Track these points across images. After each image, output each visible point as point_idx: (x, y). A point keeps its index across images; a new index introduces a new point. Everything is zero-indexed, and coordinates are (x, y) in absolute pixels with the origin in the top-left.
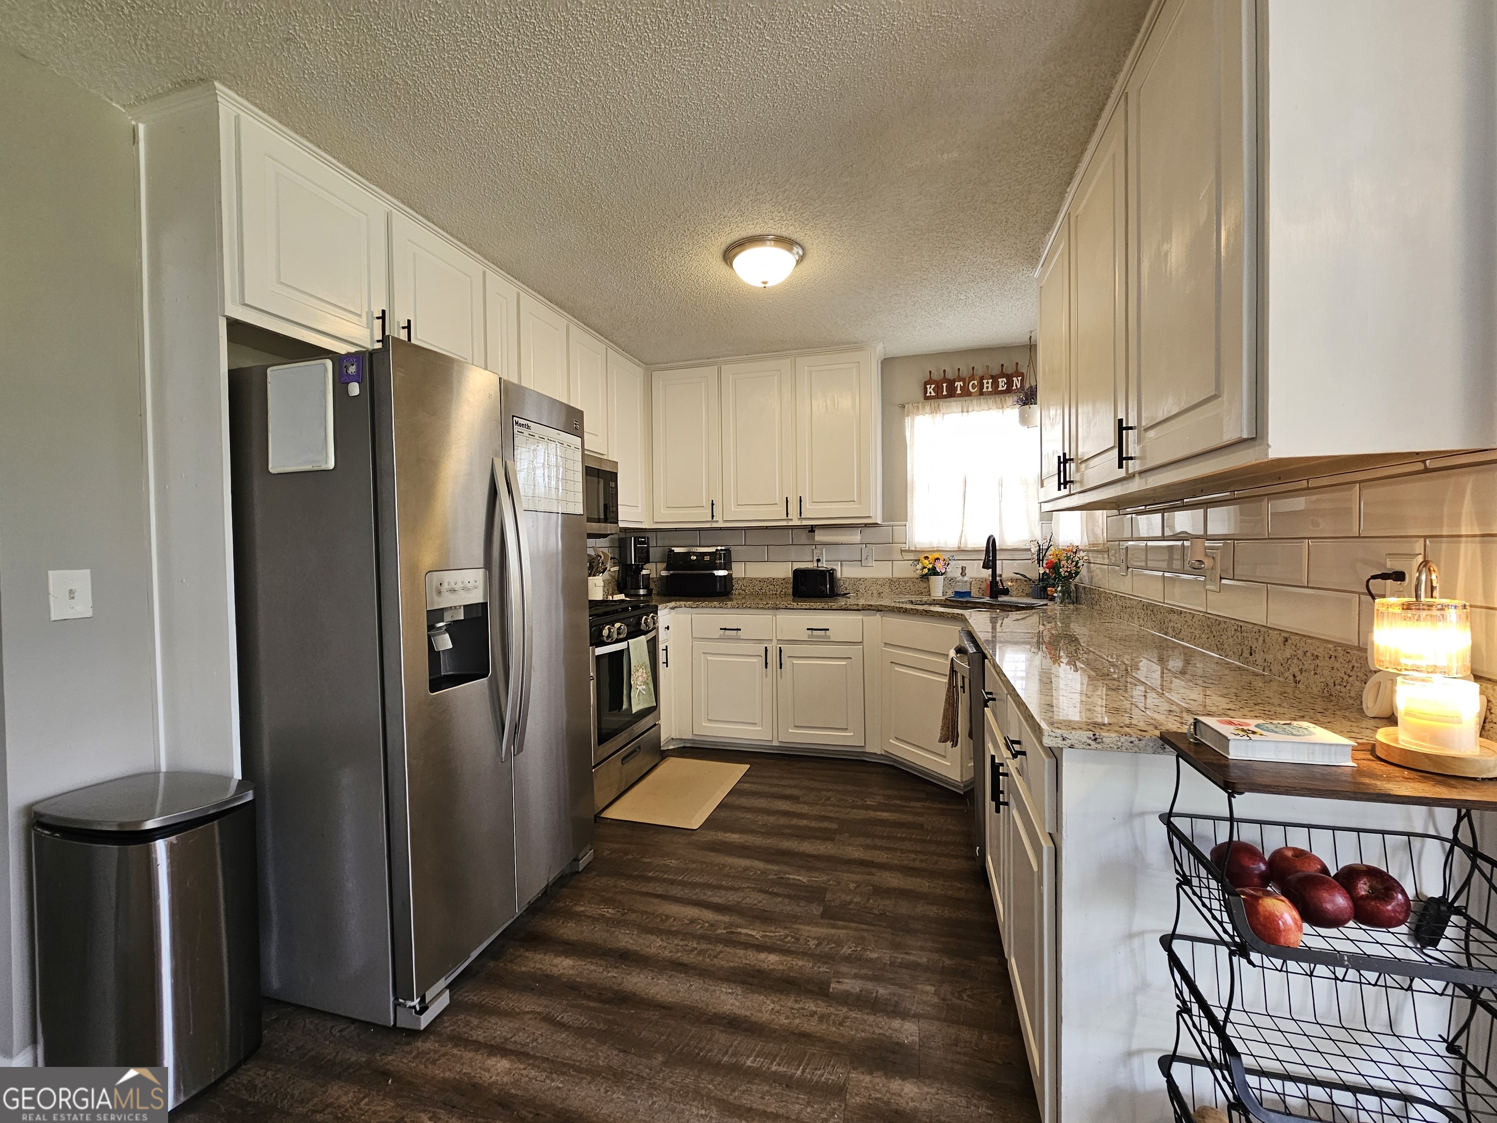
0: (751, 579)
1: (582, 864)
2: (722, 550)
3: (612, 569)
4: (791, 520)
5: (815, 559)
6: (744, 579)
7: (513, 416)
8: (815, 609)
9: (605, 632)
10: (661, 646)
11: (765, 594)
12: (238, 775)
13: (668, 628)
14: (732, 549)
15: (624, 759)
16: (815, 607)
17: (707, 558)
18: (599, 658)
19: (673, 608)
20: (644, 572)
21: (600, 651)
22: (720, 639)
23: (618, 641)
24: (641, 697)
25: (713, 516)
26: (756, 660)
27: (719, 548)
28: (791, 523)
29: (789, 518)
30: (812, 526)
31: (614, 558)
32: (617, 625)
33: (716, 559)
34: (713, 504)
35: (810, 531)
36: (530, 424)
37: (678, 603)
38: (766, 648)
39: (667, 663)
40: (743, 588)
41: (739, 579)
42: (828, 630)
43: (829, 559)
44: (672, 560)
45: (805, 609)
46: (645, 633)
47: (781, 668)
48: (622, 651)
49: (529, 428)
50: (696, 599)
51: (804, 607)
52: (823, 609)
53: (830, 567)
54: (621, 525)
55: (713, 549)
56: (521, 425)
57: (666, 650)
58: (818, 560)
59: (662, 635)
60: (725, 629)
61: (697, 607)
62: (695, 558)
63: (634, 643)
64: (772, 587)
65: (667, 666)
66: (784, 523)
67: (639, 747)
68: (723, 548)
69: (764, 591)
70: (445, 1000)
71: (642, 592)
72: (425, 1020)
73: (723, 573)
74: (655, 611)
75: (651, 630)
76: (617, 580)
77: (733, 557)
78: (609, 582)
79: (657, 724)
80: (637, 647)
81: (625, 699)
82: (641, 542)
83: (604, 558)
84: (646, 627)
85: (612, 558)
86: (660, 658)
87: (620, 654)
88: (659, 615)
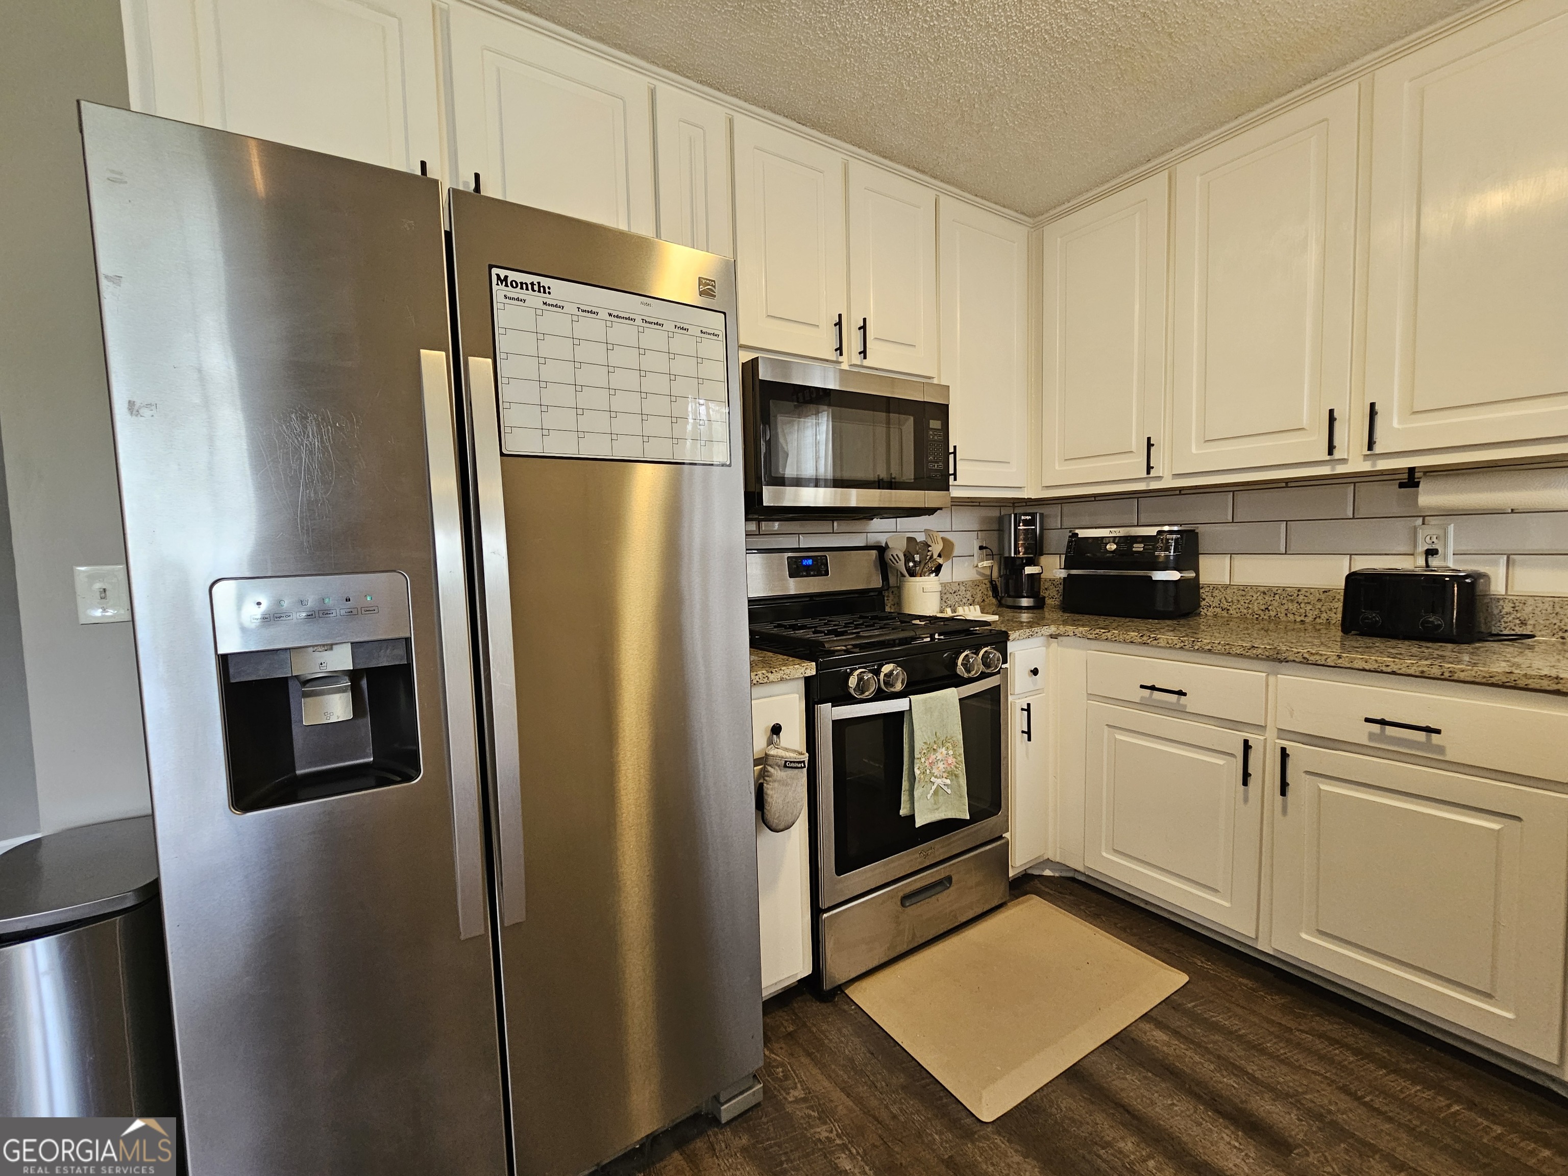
0: (1244, 589)
1: (730, 1110)
2: (1171, 532)
3: (980, 565)
4: (1344, 461)
5: (1422, 548)
6: (1226, 587)
7: (491, 267)
8: (1394, 673)
9: (853, 681)
10: (1014, 702)
11: (1276, 620)
13: (1035, 672)
14: (1201, 529)
15: (907, 899)
16: (1394, 668)
17: (1138, 547)
18: (838, 725)
19: (1052, 636)
20: (1029, 570)
21: (841, 712)
22: (1143, 705)
23: (880, 696)
24: (941, 799)
25: (1149, 468)
26: (1221, 762)
27: (1166, 528)
28: (1340, 469)
29: (1337, 455)
30: (1412, 470)
31: (986, 548)
32: (887, 668)
33: (1155, 549)
34: (1150, 445)
35: (1402, 485)
36: (545, 282)
37: (1062, 629)
38: (1246, 742)
39: (1029, 733)
40: (1225, 605)
41: (1215, 587)
42: (1438, 732)
43: (1463, 548)
44: (1073, 551)
45: (1364, 670)
46: (959, 682)
47: (1283, 793)
48: (901, 714)
49: (542, 289)
50: (1102, 620)
51: (1359, 664)
52: (1422, 676)
53: (1465, 566)
54: (955, 493)
55: (1152, 531)
56: (515, 285)
57: (1028, 710)
58: (1431, 553)
59: (1020, 682)
60: (1153, 688)
61: (1096, 639)
62: (1114, 547)
63: (925, 701)
64: (1293, 607)
65: (1029, 739)
66: (1325, 470)
67: (949, 879)
68: (1176, 528)
69: (1273, 614)
71: (1025, 602)
73: (1174, 575)
74: (1000, 640)
75: (983, 676)
76: (991, 582)
77: (1203, 545)
78: (976, 584)
79: (1001, 838)
80: (928, 710)
81: (904, 797)
82: (1026, 523)
83: (936, 549)
84: (969, 671)
85: (981, 548)
86: (1015, 722)
87: (898, 718)
88: (1011, 647)
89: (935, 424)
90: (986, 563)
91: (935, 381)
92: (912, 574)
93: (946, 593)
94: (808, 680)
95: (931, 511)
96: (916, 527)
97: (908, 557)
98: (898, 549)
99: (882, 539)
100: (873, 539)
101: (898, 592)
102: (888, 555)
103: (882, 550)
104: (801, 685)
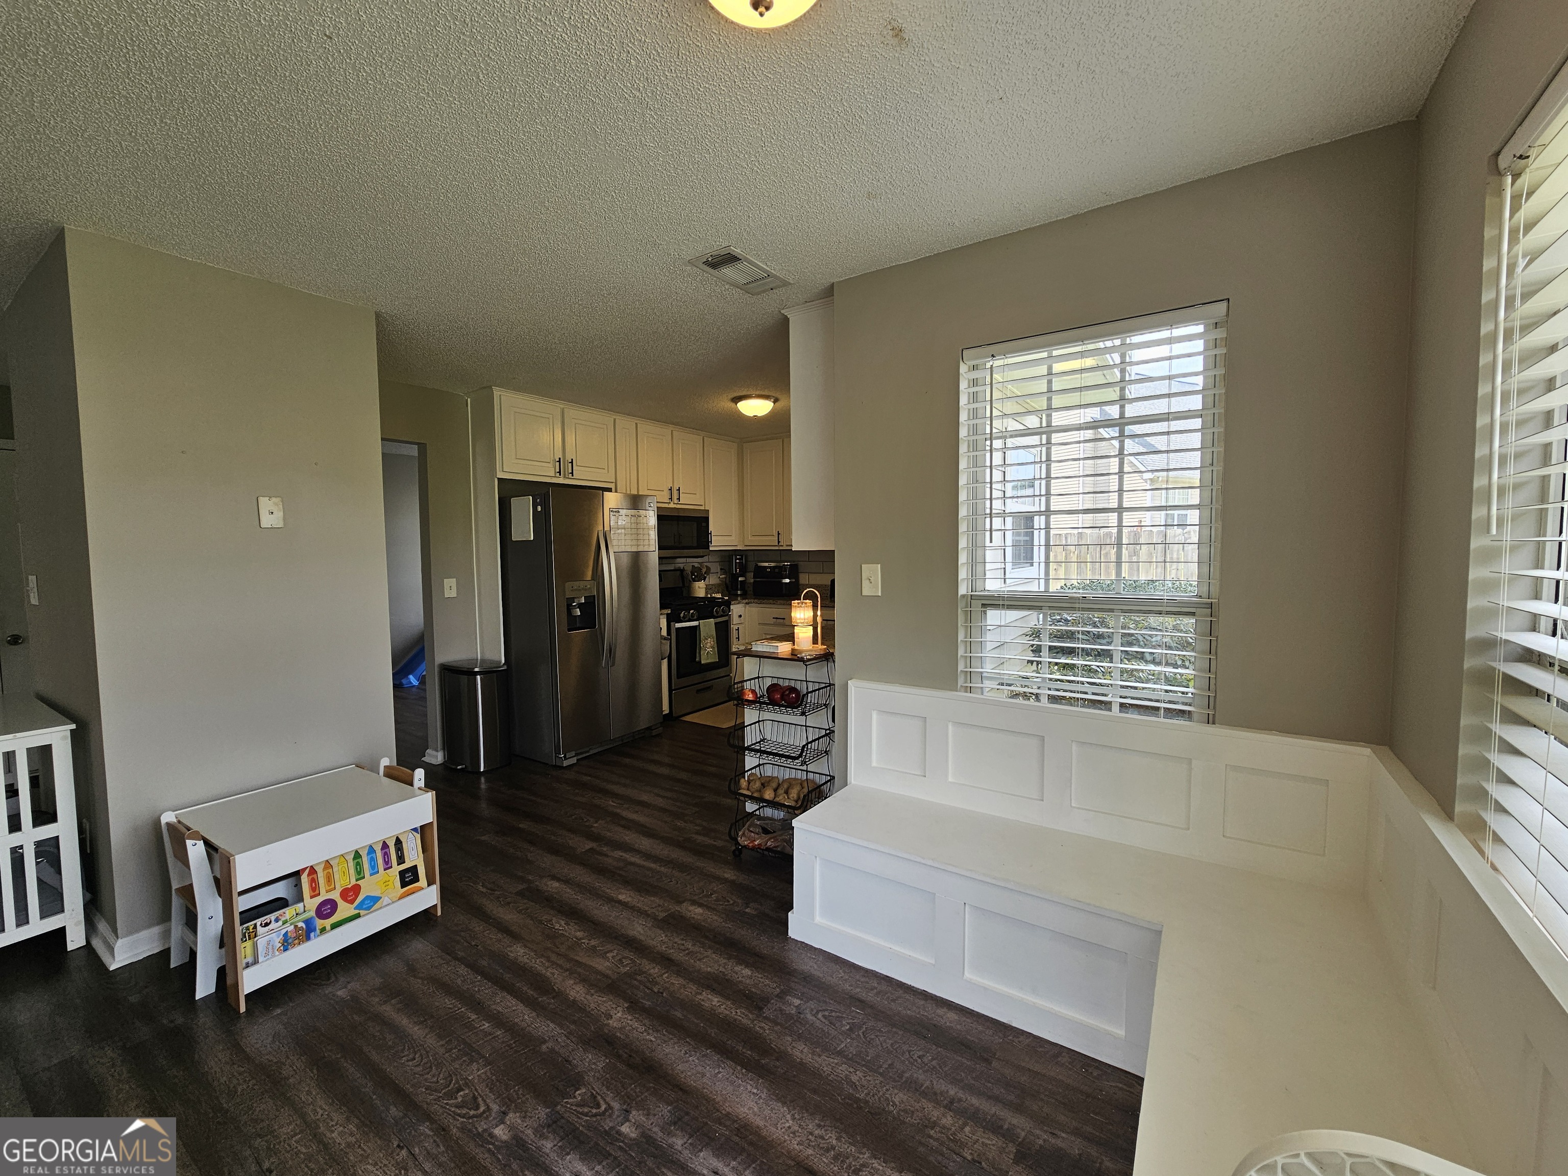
1: (654, 733)
3: (721, 577)
6: (807, 585)
9: (682, 615)
10: (734, 627)
12: (503, 661)
13: (740, 616)
14: (798, 565)
15: (698, 691)
17: (777, 570)
18: (678, 629)
19: (746, 604)
20: (741, 579)
21: (678, 625)
22: (775, 624)
23: (689, 621)
24: (709, 656)
25: (779, 542)
27: (788, 564)
31: (723, 570)
32: (691, 612)
33: (784, 571)
34: (779, 534)
36: (619, 510)
37: (750, 602)
39: (738, 638)
41: (804, 585)
44: (759, 571)
46: (714, 617)
48: (696, 627)
50: (764, 598)
54: (711, 549)
55: (781, 565)
56: (614, 512)
57: (738, 630)
59: (735, 619)
60: (777, 618)
61: (762, 604)
62: (769, 570)
63: (704, 622)
67: (710, 688)
68: (791, 565)
70: (574, 761)
71: (739, 592)
72: (566, 763)
73: (787, 581)
74: (728, 604)
75: (722, 616)
76: (726, 584)
77: (801, 569)
78: (719, 585)
79: (729, 675)
80: (705, 626)
81: (697, 655)
82: (739, 559)
83: (704, 570)
84: (717, 613)
85: (721, 569)
86: (734, 634)
87: (695, 628)
88: (732, 607)
89: (704, 524)
90: (723, 576)
91: (702, 508)
92: (694, 581)
93: (708, 589)
94: (667, 614)
95: (702, 557)
96: (696, 562)
97: (693, 574)
98: (688, 569)
99: (681, 566)
100: (678, 566)
101: (689, 589)
102: (685, 573)
103: (682, 571)
104: (665, 616)
